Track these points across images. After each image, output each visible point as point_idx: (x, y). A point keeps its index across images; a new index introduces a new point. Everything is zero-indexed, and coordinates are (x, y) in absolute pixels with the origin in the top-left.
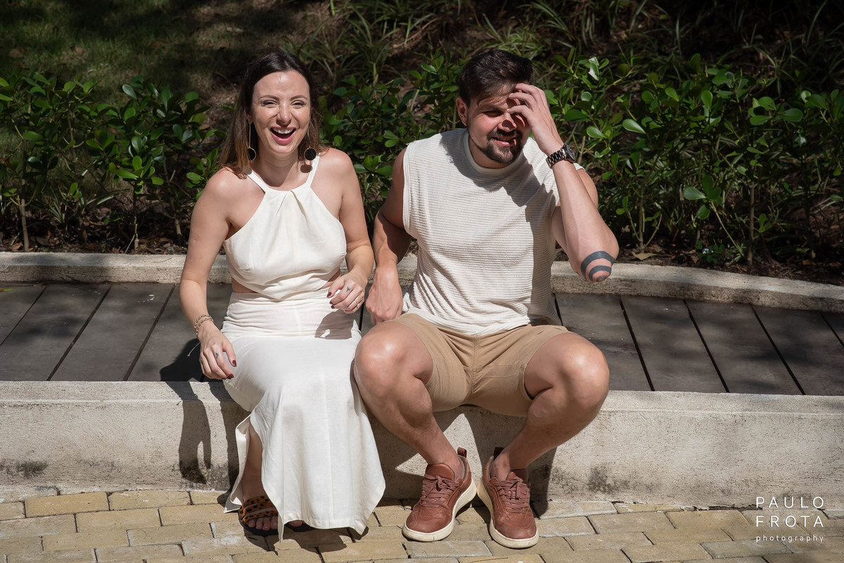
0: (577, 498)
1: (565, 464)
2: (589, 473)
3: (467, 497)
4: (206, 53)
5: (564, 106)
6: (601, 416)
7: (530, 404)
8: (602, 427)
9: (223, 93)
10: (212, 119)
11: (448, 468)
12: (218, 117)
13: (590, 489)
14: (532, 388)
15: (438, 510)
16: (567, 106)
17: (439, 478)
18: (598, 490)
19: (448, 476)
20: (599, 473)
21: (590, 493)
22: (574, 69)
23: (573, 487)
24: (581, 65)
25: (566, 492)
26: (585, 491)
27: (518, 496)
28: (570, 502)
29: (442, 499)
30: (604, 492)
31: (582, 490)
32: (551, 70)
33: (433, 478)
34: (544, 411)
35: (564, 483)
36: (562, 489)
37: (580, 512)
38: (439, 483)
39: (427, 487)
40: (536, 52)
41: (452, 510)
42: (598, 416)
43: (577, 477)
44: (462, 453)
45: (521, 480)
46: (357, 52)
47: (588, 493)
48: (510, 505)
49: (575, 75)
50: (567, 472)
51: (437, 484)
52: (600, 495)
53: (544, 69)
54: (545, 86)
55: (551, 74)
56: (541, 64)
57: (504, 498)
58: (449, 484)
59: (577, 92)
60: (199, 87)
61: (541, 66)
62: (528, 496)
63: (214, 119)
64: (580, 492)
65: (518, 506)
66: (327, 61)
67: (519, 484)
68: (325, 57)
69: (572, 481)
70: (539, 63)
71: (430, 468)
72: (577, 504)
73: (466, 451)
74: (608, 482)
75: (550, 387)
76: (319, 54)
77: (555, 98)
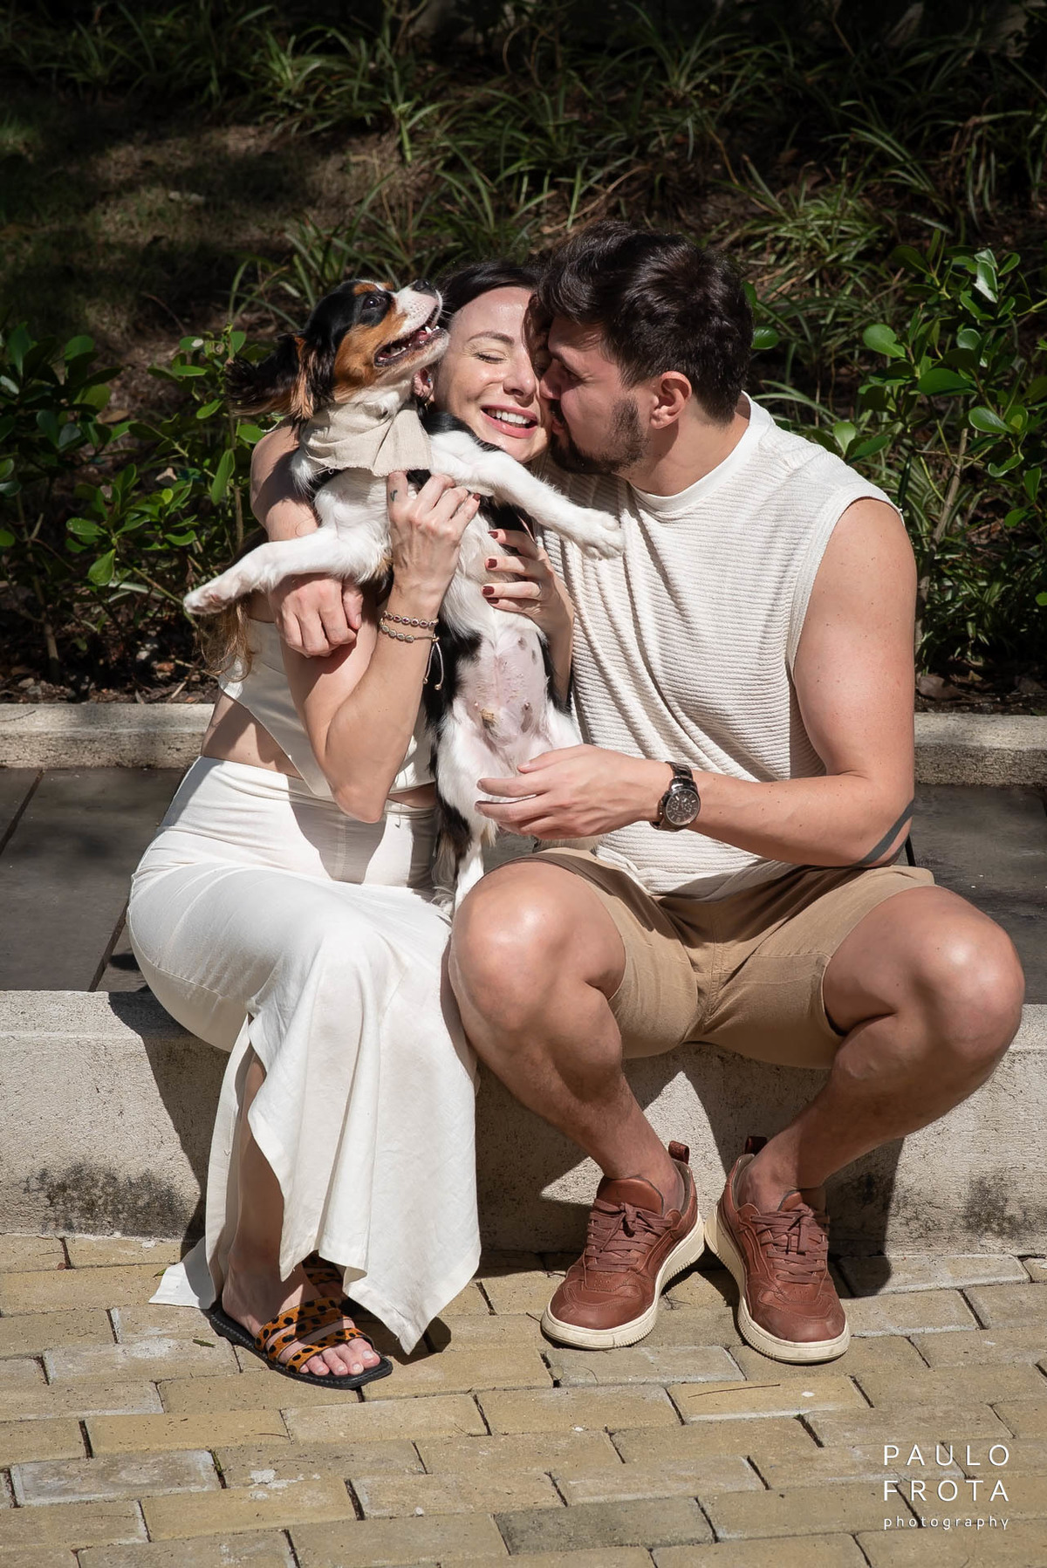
0: (937, 1248)
2: (966, 1191)
3: (687, 1251)
4: (123, 252)
5: (917, 362)
7: (838, 1047)
9: (160, 340)
10: (134, 397)
11: (648, 1187)
12: (149, 393)
13: (969, 1227)
14: (844, 1013)
15: (624, 1278)
16: (927, 360)
17: (629, 1208)
18: (986, 1229)
19: (648, 1202)
20: (988, 1192)
21: (970, 1235)
22: (940, 276)
23: (930, 1224)
25: (915, 1235)
26: (958, 1231)
27: (802, 1248)
28: (923, 1256)
29: (634, 1254)
30: (1001, 1232)
31: (951, 1229)
32: (895, 281)
33: (616, 1208)
34: (872, 1064)
35: (908, 1213)
36: (905, 1228)
37: (946, 1279)
38: (630, 1218)
39: (599, 1227)
40: (863, 240)
41: (655, 1279)
43: (938, 1200)
44: (680, 1154)
45: (811, 1213)
46: (460, 244)
47: (964, 1237)
48: (786, 1265)
49: (943, 291)
50: (916, 1190)
51: (624, 1221)
52: (992, 1241)
53: (882, 280)
54: (883, 316)
55: (895, 291)
56: (874, 267)
57: (772, 1250)
58: (651, 1220)
59: (949, 328)
60: (104, 328)
61: (874, 273)
62: (825, 1245)
63: (140, 398)
64: (947, 1234)
65: (802, 1269)
66: (392, 266)
67: (805, 1221)
68: (389, 255)
69: (928, 1209)
70: (868, 265)
71: (608, 1186)
72: (938, 1261)
73: (687, 1150)
74: (1009, 1212)
75: (888, 1012)
76: (376, 250)
77: (898, 343)
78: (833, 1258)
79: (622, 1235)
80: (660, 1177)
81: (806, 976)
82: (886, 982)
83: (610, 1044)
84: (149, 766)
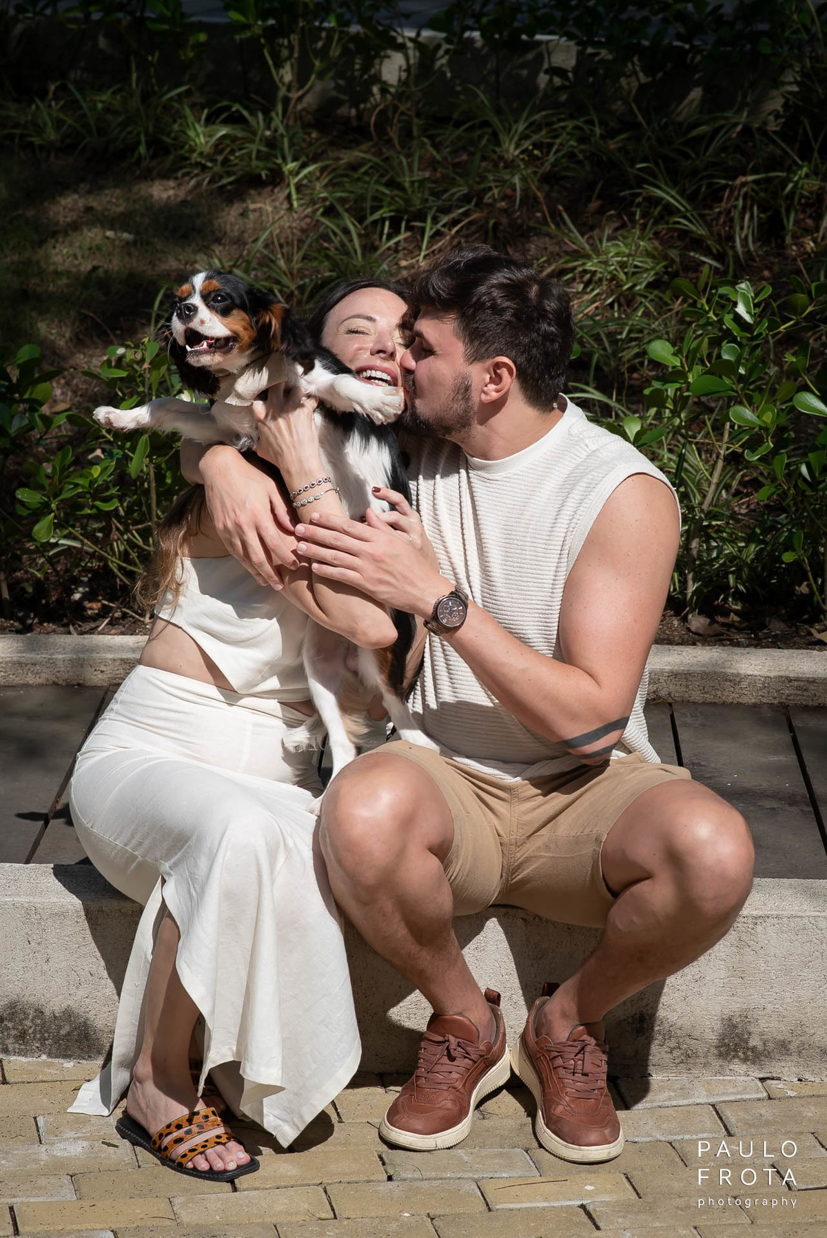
0: (695, 1072)
1: (674, 1011)
2: (718, 1026)
3: (497, 1075)
4: (68, 278)
5: (690, 370)
6: (740, 924)
7: (612, 905)
8: (741, 944)
9: (96, 348)
10: (75, 392)
11: (468, 1022)
12: (87, 389)
13: (720, 1055)
14: (616, 879)
15: (446, 1094)
16: (698, 368)
17: (452, 1039)
18: (734, 1057)
19: (467, 1035)
20: (735, 1027)
21: (721, 1062)
22: (708, 301)
23: (690, 1052)
24: (721, 296)
25: (677, 1061)
26: (711, 1059)
27: (587, 1070)
28: (684, 1077)
29: (455, 1076)
30: (745, 1060)
31: (706, 1057)
32: (677, 306)
33: (440, 1039)
34: (635, 919)
35: (672, 1043)
36: (670, 1056)
37: (701, 1096)
38: (453, 1046)
39: (428, 1053)
40: (653, 273)
41: (470, 1096)
42: (735, 925)
43: (696, 1034)
44: (493, 999)
45: (593, 1041)
46: (334, 274)
47: (716, 1063)
48: (573, 1084)
49: (711, 314)
50: (679, 1024)
51: (448, 1049)
52: (738, 1067)
53: (666, 304)
54: (667, 333)
55: (677, 313)
56: (661, 295)
57: (562, 1072)
58: (469, 1049)
59: (716, 343)
60: (52, 338)
61: (661, 299)
62: (605, 1068)
63: (80, 393)
64: (703, 1060)
65: (587, 1087)
66: (281, 291)
67: (588, 1049)
68: (278, 282)
69: (688, 1040)
70: (656, 292)
71: (436, 1020)
72: (696, 1083)
73: (499, 996)
74: (752, 1043)
75: (648, 876)
76: (268, 278)
77: (675, 354)
78: (612, 1079)
79: (445, 1060)
80: (477, 1015)
81: (588, 850)
82: (646, 852)
83: (444, 902)
84: (79, 685)
